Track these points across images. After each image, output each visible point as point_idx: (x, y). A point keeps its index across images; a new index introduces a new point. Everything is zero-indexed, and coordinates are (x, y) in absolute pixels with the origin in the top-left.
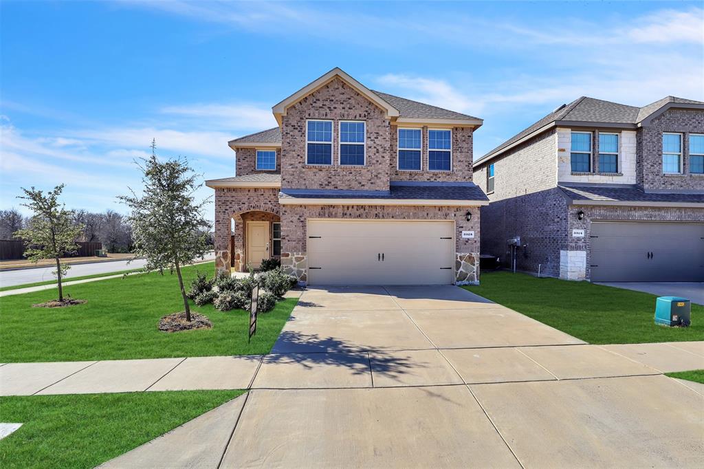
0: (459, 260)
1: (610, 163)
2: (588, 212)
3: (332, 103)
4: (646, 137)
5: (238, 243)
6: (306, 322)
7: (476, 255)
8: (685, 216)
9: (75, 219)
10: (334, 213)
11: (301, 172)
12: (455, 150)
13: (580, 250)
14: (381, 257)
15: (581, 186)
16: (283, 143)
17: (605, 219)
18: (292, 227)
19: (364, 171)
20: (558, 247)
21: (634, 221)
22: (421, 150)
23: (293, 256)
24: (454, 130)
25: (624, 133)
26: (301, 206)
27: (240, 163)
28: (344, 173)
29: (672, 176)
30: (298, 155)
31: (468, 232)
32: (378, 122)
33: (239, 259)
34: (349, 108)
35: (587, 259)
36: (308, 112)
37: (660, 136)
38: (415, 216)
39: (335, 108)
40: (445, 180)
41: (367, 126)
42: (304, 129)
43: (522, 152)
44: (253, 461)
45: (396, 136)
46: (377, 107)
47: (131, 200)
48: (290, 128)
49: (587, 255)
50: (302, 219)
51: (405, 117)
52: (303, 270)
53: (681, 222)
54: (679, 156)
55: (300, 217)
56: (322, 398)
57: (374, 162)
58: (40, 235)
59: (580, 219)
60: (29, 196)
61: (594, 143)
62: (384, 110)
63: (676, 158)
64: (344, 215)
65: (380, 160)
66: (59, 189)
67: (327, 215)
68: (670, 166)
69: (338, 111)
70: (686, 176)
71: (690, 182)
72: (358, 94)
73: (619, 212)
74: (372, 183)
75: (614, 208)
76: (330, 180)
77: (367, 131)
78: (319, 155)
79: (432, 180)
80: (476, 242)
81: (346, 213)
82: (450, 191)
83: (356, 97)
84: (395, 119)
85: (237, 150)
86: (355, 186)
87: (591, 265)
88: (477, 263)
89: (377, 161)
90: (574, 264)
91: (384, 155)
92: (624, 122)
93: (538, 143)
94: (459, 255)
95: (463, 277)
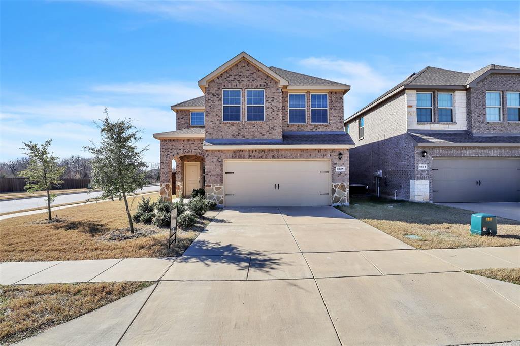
0: (334, 188)
1: (447, 115)
2: (429, 151)
3: (241, 77)
4: (474, 95)
5: (178, 178)
6: (215, 234)
7: (347, 184)
8: (504, 153)
9: (74, 162)
10: (242, 156)
11: (219, 127)
12: (331, 108)
13: (424, 179)
14: (277, 186)
15: (425, 132)
16: (206, 106)
17: (442, 156)
18: (213, 166)
19: (264, 125)
20: (408, 177)
21: (465, 157)
22: (306, 108)
23: (214, 187)
24: (330, 94)
25: (457, 93)
26: (219, 151)
27: (179, 121)
28: (250, 127)
29: (494, 124)
30: (217, 115)
31: (340, 168)
32: (274, 90)
33: (179, 189)
34: (253, 81)
35: (430, 186)
36: (224, 84)
37: (484, 94)
38: (301, 157)
39: (243, 81)
40: (324, 130)
41: (266, 92)
42: (221, 96)
43: (382, 108)
44: (148, 331)
45: (288, 99)
46: (273, 79)
47: (92, 149)
48: (211, 96)
49: (430, 183)
50: (220, 160)
51: (293, 86)
52: (221, 196)
53: (501, 158)
54: (499, 108)
55: (219, 158)
56: (208, 287)
57: (271, 118)
58: (36, 174)
59: (424, 156)
60: (28, 148)
61: (434, 101)
62: (278, 81)
63: (497, 110)
64: (250, 156)
65: (276, 116)
66: (48, 143)
67: (237, 157)
68: (492, 115)
69: (245, 83)
70: (504, 123)
71: (508, 127)
72: (259, 70)
73: (454, 151)
74: (270, 134)
75: (450, 148)
76: (239, 132)
77: (266, 96)
78: (232, 114)
79: (314, 130)
80: (346, 174)
81: (252, 155)
82: (327, 138)
83: (257, 72)
84: (286, 87)
85: (177, 112)
86: (258, 136)
87: (433, 191)
88: (347, 190)
89: (273, 118)
90: (420, 190)
91: (278, 113)
92: (457, 84)
93: (393, 102)
94: (334, 184)
95: (337, 200)
